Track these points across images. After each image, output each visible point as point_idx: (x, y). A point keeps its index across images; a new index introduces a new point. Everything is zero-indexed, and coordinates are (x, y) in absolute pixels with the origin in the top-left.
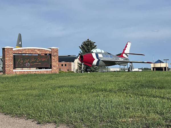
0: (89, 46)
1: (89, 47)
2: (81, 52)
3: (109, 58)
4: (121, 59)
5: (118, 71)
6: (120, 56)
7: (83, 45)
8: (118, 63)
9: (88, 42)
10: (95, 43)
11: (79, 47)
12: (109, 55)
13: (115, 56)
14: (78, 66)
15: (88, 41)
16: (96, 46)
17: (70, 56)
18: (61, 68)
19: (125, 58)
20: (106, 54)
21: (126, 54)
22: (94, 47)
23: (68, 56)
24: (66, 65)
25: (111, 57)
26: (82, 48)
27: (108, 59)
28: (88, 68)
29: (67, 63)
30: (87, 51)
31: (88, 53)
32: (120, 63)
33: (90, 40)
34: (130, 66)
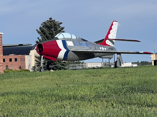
0: (53, 29)
1: (52, 31)
2: (40, 38)
3: (84, 47)
4: (103, 48)
5: (98, 68)
6: (101, 44)
7: (43, 27)
8: (98, 54)
9: (50, 22)
10: (61, 23)
11: (37, 30)
12: (84, 42)
13: (94, 44)
14: (36, 60)
15: (51, 20)
16: (63, 28)
17: (22, 45)
18: (8, 65)
19: (109, 47)
20: (78, 41)
21: (111, 40)
22: (60, 31)
23: (20, 45)
24: (16, 60)
25: (87, 45)
26: (42, 32)
27: (83, 49)
28: (52, 64)
29: (19, 57)
30: (50, 36)
31: (50, 39)
32: (102, 55)
33: (53, 19)
34: (118, 58)
